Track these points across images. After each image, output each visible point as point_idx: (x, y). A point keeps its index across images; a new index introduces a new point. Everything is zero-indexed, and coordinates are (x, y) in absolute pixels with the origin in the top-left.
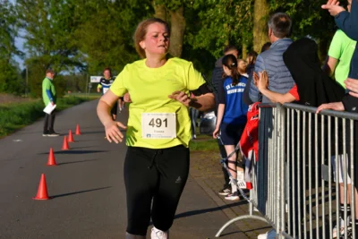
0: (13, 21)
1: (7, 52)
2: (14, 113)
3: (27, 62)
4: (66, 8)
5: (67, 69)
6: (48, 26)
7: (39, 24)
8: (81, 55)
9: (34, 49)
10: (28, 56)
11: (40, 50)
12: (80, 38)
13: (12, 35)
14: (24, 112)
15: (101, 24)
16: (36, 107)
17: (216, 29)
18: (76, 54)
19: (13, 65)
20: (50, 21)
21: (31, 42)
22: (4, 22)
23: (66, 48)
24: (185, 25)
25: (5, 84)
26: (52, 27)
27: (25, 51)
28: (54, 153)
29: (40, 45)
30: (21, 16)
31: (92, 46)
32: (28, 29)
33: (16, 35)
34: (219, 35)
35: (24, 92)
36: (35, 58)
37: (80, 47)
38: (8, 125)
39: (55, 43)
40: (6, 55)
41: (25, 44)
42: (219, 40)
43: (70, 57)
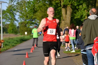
0: (15, 10)
1: (13, 20)
2: (15, 40)
3: (19, 24)
4: (32, 5)
5: (32, 26)
6: (26, 11)
7: (23, 11)
8: (37, 21)
9: (21, 19)
10: (19, 21)
11: (23, 19)
12: (36, 15)
13: (14, 15)
14: (18, 40)
15: (44, 11)
16: (22, 38)
17: (82, 12)
18: (35, 21)
19: (15, 24)
20: (27, 10)
21: (21, 17)
22: (12, 10)
23: (32, 19)
24: (72, 11)
25: (12, 31)
26: (27, 12)
27: (19, 20)
28: (28, 54)
29: (23, 18)
30: (17, 9)
31: (40, 18)
32: (20, 13)
33: (16, 14)
34: (84, 14)
35: (18, 33)
36: (22, 22)
37: (36, 18)
38: (13, 44)
39: (28, 17)
40: (12, 21)
41: (18, 18)
42: (83, 16)
43: (33, 21)
